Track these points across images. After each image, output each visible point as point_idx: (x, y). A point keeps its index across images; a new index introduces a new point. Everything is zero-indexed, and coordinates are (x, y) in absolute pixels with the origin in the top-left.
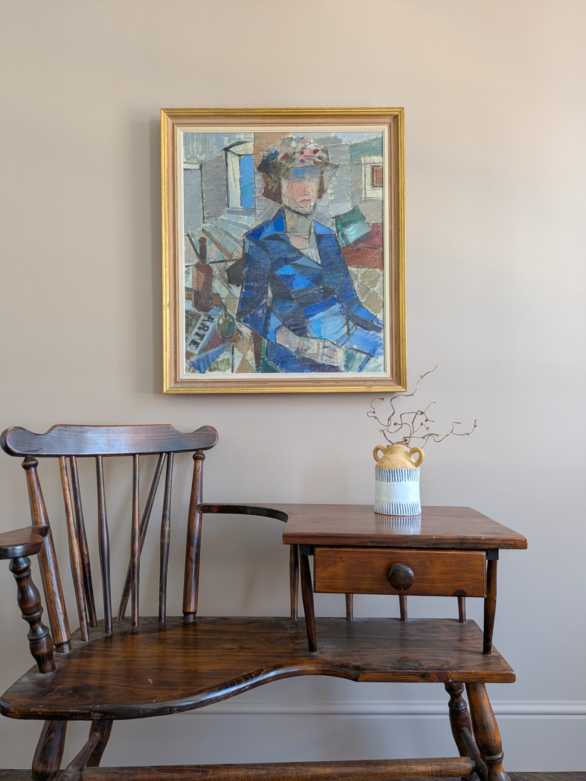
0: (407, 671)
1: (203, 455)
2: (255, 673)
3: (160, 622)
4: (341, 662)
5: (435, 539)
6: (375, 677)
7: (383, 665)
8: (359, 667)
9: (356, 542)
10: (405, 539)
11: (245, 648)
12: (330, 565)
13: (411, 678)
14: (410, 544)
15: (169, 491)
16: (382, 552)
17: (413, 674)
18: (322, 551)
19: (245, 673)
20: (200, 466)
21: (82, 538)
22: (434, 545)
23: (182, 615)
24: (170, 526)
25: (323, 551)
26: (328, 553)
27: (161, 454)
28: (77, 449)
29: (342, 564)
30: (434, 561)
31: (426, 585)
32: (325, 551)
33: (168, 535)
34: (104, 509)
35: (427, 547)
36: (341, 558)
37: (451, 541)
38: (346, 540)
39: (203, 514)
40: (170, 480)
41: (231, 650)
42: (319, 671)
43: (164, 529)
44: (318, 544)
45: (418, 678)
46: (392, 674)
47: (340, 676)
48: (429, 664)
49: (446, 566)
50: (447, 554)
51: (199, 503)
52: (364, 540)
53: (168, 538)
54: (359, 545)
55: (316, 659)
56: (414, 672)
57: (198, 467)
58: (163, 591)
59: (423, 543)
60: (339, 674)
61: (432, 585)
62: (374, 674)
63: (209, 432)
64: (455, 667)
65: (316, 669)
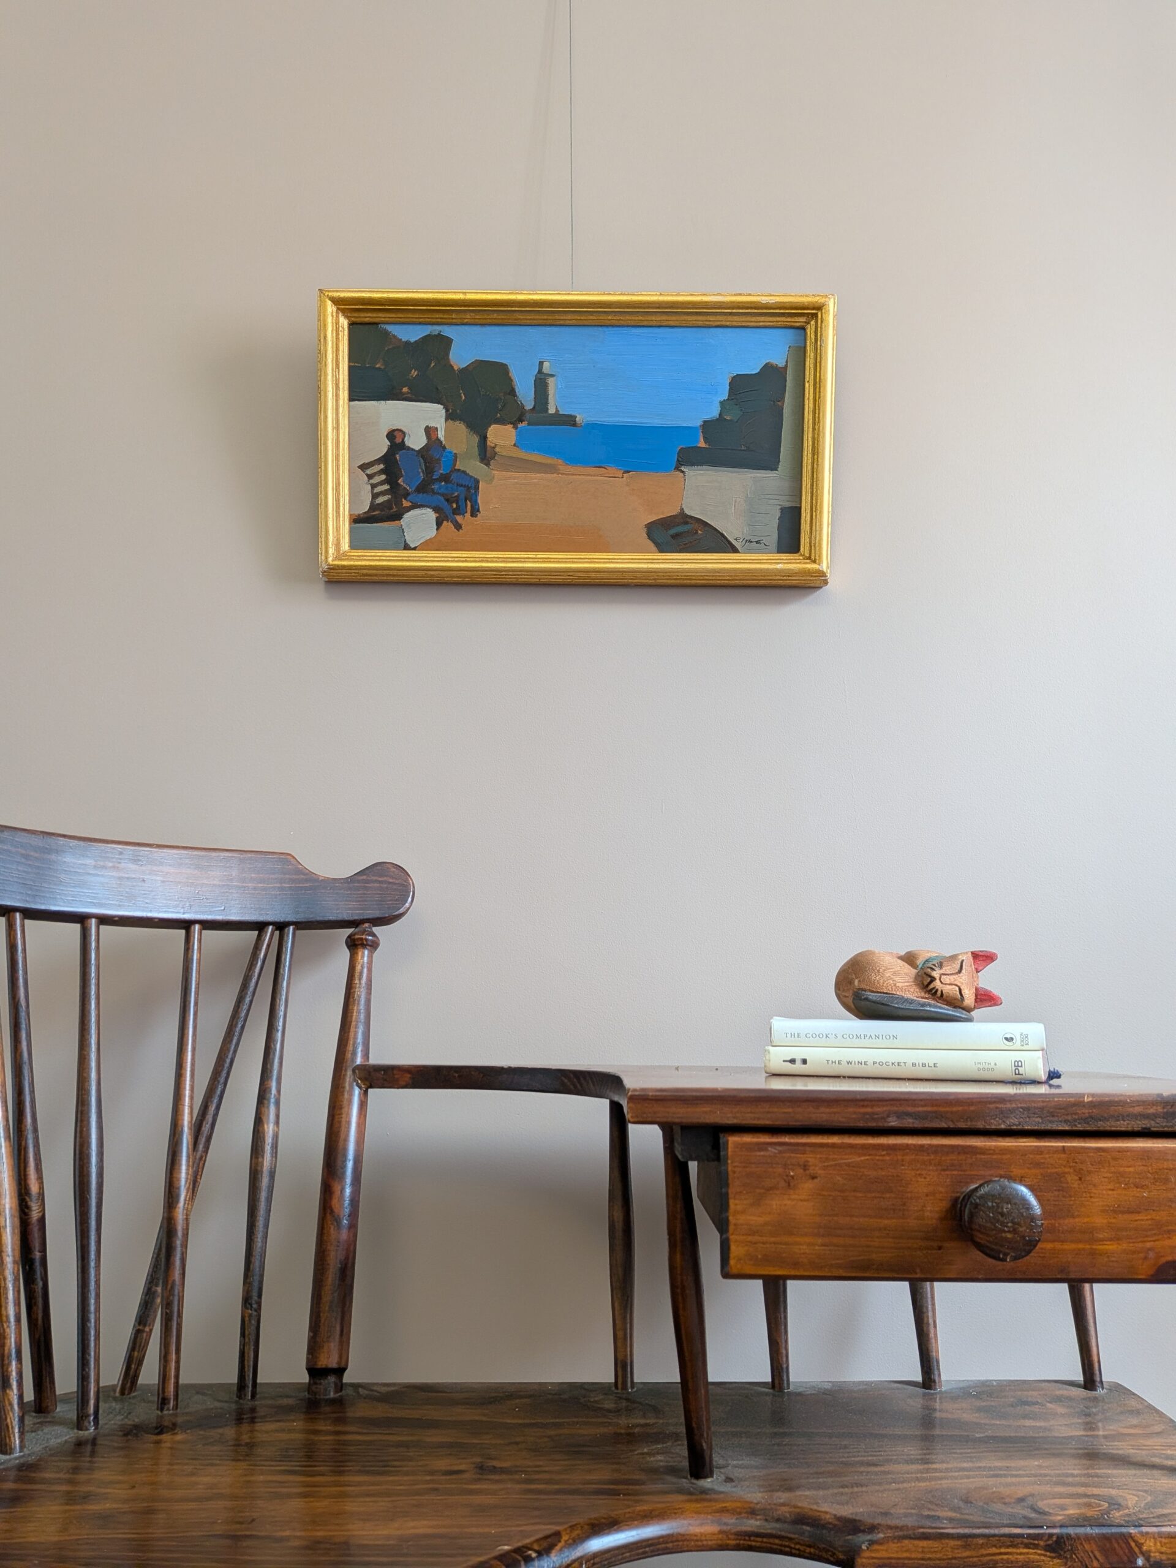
0: (1006, 1531)
1: (374, 935)
2: (536, 1547)
3: (240, 1397)
4: (795, 1507)
5: (1092, 1105)
6: (905, 1555)
7: (926, 1513)
8: (855, 1520)
9: (854, 1116)
10: (1000, 1106)
11: (494, 1470)
12: (771, 1189)
13: (1021, 1554)
14: (1016, 1121)
15: (280, 1028)
16: (930, 1146)
17: (1026, 1541)
18: (745, 1144)
19: (506, 1548)
20: (366, 965)
21: (26, 1143)
22: (1088, 1123)
23: (305, 1378)
24: (277, 1123)
25: (750, 1143)
26: (766, 1150)
27: (260, 927)
28: (29, 892)
29: (809, 1185)
30: (1089, 1172)
31: (1066, 1246)
32: (758, 1144)
33: (272, 1146)
34: (93, 1064)
35: (1067, 1128)
36: (805, 1167)
37: (1137, 1110)
38: (822, 1109)
39: (370, 1090)
40: (284, 997)
41: (454, 1477)
42: (729, 1539)
43: (261, 1129)
44: (735, 1121)
45: (1041, 1555)
46: (959, 1543)
47: (794, 1551)
48: (1063, 1508)
49: (1124, 1188)
50: (1127, 1150)
51: (359, 1061)
52: (877, 1109)
53: (272, 1157)
54: (861, 1124)
55: (716, 1501)
56: (1029, 1536)
57: (358, 968)
58: (251, 1305)
59: (1053, 1116)
60: (793, 1546)
61: (1088, 1247)
62: (906, 1542)
63: (392, 877)
64: (1144, 1516)
65: (721, 1532)
